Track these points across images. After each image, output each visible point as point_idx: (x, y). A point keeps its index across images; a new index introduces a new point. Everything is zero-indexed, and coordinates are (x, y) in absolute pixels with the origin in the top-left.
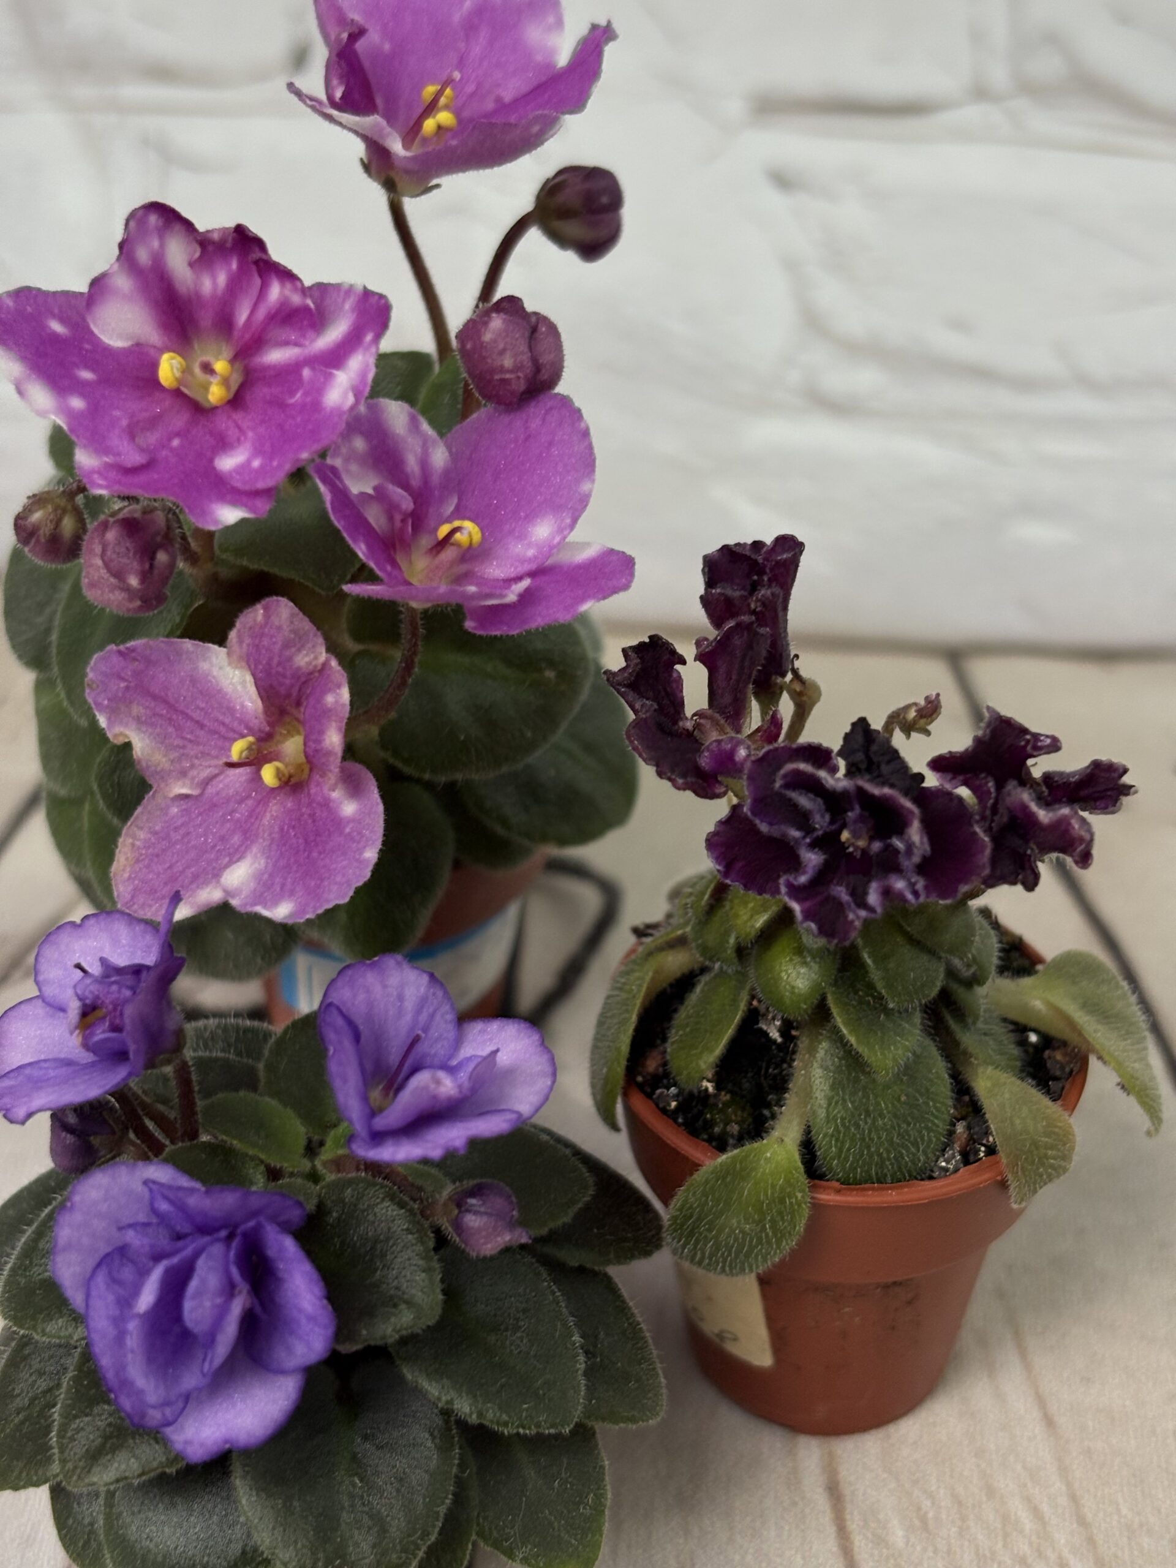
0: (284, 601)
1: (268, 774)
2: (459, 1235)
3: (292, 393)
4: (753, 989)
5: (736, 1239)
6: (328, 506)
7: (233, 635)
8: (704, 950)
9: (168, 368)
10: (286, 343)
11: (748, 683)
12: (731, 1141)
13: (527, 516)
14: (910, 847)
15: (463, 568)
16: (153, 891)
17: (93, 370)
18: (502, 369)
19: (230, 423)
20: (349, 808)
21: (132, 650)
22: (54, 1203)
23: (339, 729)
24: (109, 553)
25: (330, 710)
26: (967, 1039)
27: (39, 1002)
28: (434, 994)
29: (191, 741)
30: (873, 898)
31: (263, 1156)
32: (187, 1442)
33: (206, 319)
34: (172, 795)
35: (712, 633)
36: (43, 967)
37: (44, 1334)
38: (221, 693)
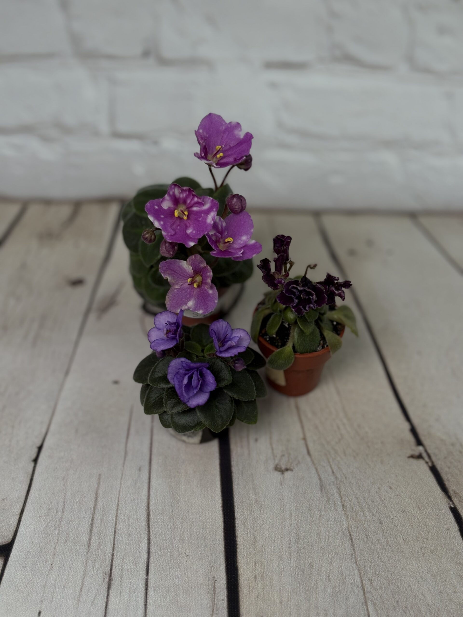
0: (199, 255)
1: (195, 285)
2: (234, 367)
3: (199, 218)
4: (283, 318)
5: (281, 364)
6: (208, 240)
7: (188, 260)
8: (273, 310)
9: (176, 213)
11: (282, 264)
12: (279, 346)
13: (241, 235)
14: (313, 299)
16: (174, 307)
17: (163, 215)
18: (236, 208)
19: (188, 223)
20: (211, 292)
21: (168, 262)
22: (157, 363)
23: (210, 279)
24: (167, 248)
25: (208, 275)
26: (322, 325)
27: (156, 328)
28: (228, 325)
29: (178, 278)
30: (307, 308)
31: (196, 354)
32: (190, 405)
33: (181, 201)
34: (175, 288)
35: (276, 256)
36: (155, 322)
37: (159, 387)
38: (184, 269)
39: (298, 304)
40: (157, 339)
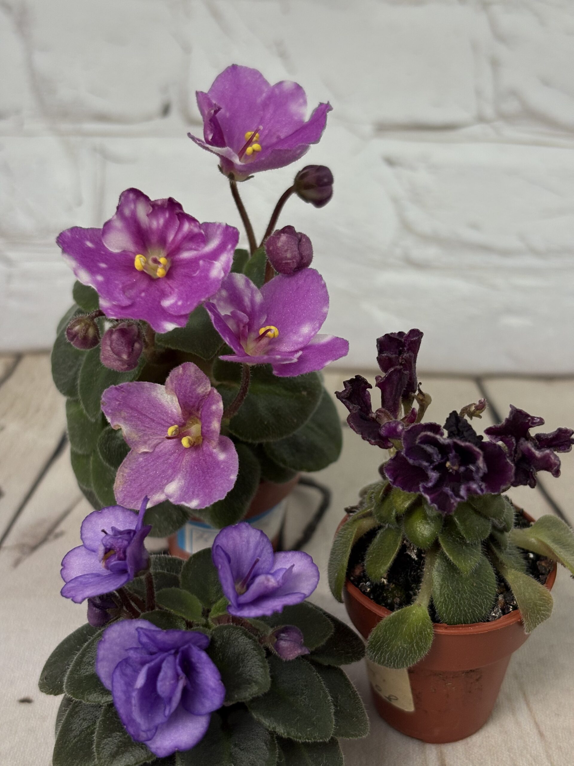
0: (192, 364)
1: (185, 442)
2: (277, 651)
3: (195, 272)
4: (404, 536)
5: (400, 651)
6: (213, 321)
7: (168, 379)
8: (381, 518)
9: (139, 262)
10: (191, 249)
11: (399, 396)
12: (396, 606)
13: (298, 323)
14: (478, 468)
15: (270, 347)
16: (133, 496)
17: (106, 264)
18: (286, 258)
19: (166, 285)
20: (222, 457)
21: (122, 387)
22: (90, 640)
23: (219, 421)
24: (114, 344)
25: (214, 412)
26: (502, 557)
27: (83, 548)
28: (263, 540)
29: (148, 428)
30: (463, 492)
31: (184, 617)
32: (157, 748)
33: (154, 239)
34: (140, 452)
35: (383, 375)
36: (85, 532)
37: (88, 700)
38: (162, 405)
39: (439, 483)
40: (84, 575)
